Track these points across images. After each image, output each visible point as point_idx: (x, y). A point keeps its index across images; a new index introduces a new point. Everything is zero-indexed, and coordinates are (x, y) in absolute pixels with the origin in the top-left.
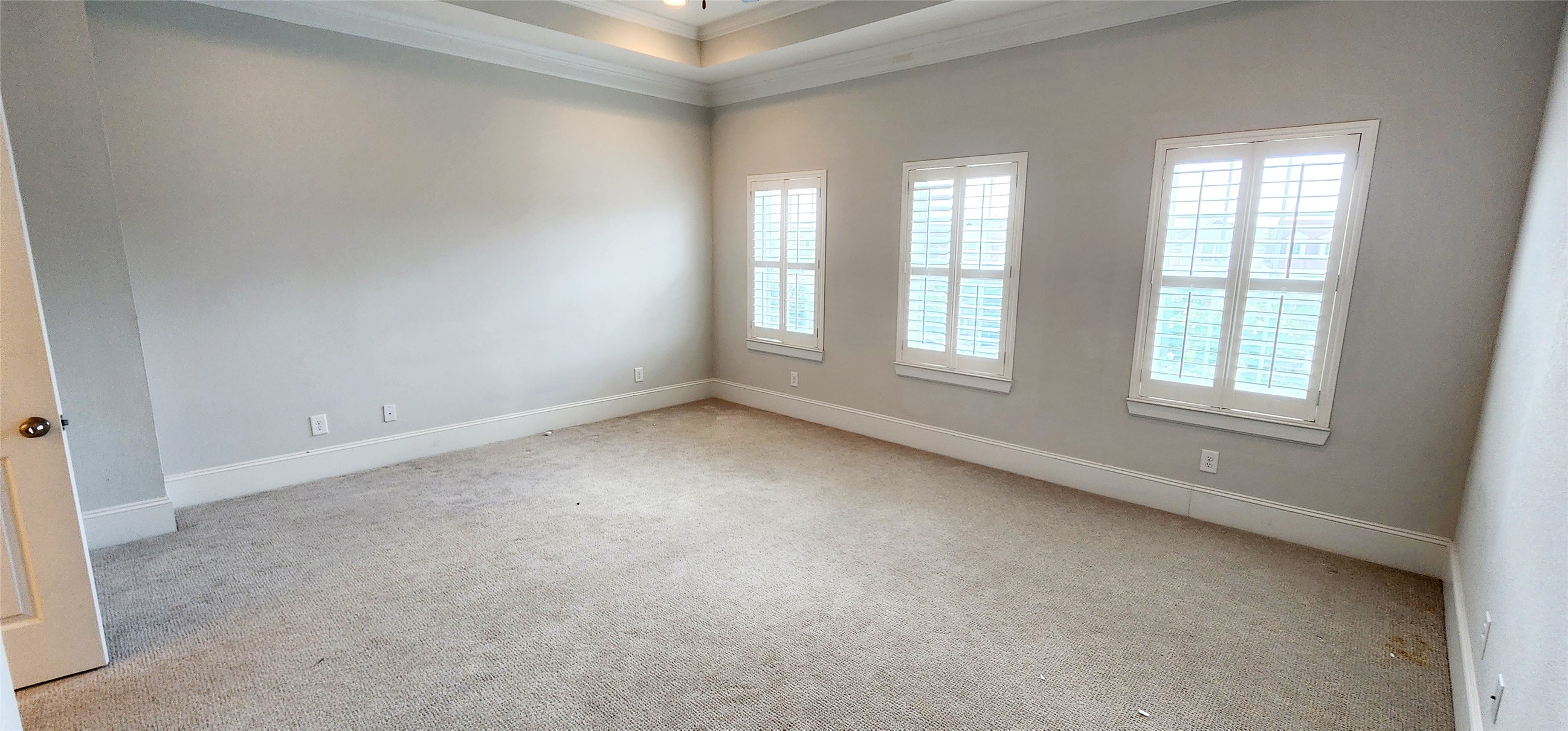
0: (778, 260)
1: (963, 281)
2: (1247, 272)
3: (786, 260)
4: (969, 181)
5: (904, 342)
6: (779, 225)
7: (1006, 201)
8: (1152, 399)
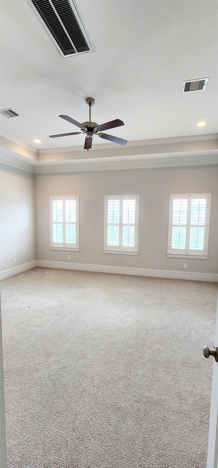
0: (62, 222)
1: (124, 227)
2: (190, 223)
3: (65, 222)
4: (124, 201)
5: (107, 244)
6: (62, 211)
7: (134, 206)
8: (172, 253)
